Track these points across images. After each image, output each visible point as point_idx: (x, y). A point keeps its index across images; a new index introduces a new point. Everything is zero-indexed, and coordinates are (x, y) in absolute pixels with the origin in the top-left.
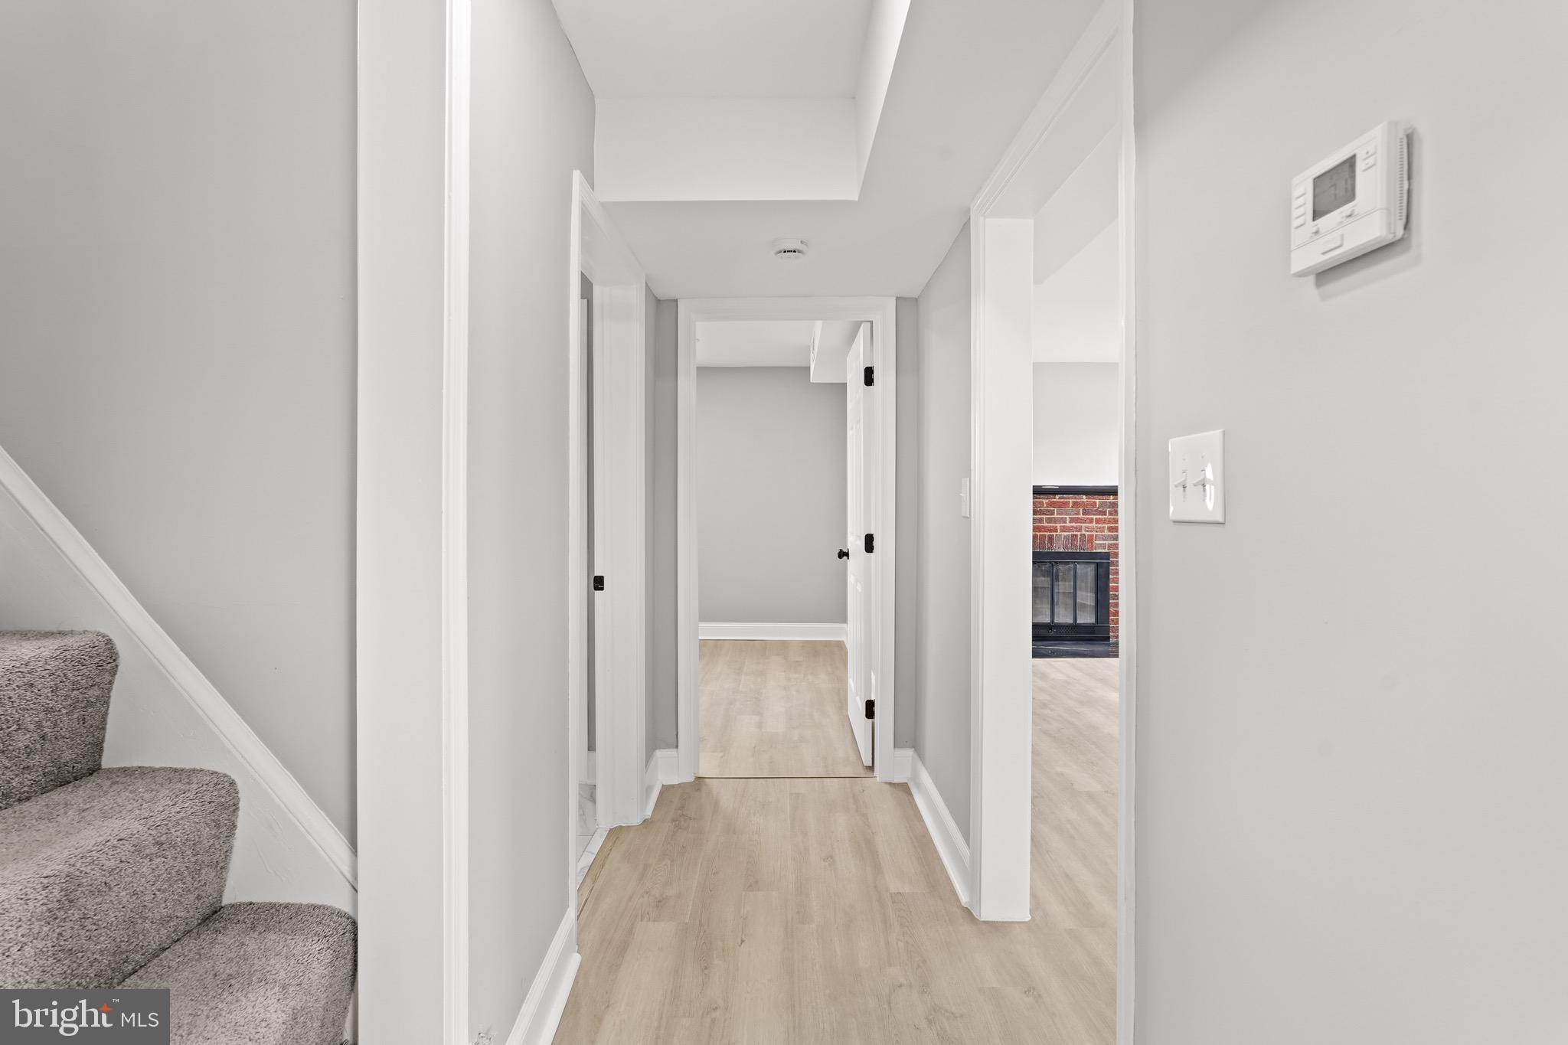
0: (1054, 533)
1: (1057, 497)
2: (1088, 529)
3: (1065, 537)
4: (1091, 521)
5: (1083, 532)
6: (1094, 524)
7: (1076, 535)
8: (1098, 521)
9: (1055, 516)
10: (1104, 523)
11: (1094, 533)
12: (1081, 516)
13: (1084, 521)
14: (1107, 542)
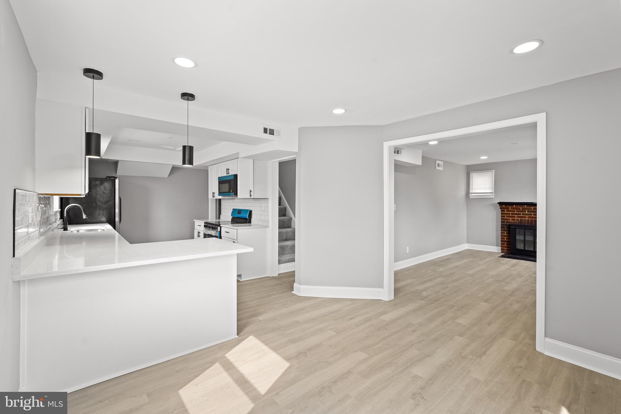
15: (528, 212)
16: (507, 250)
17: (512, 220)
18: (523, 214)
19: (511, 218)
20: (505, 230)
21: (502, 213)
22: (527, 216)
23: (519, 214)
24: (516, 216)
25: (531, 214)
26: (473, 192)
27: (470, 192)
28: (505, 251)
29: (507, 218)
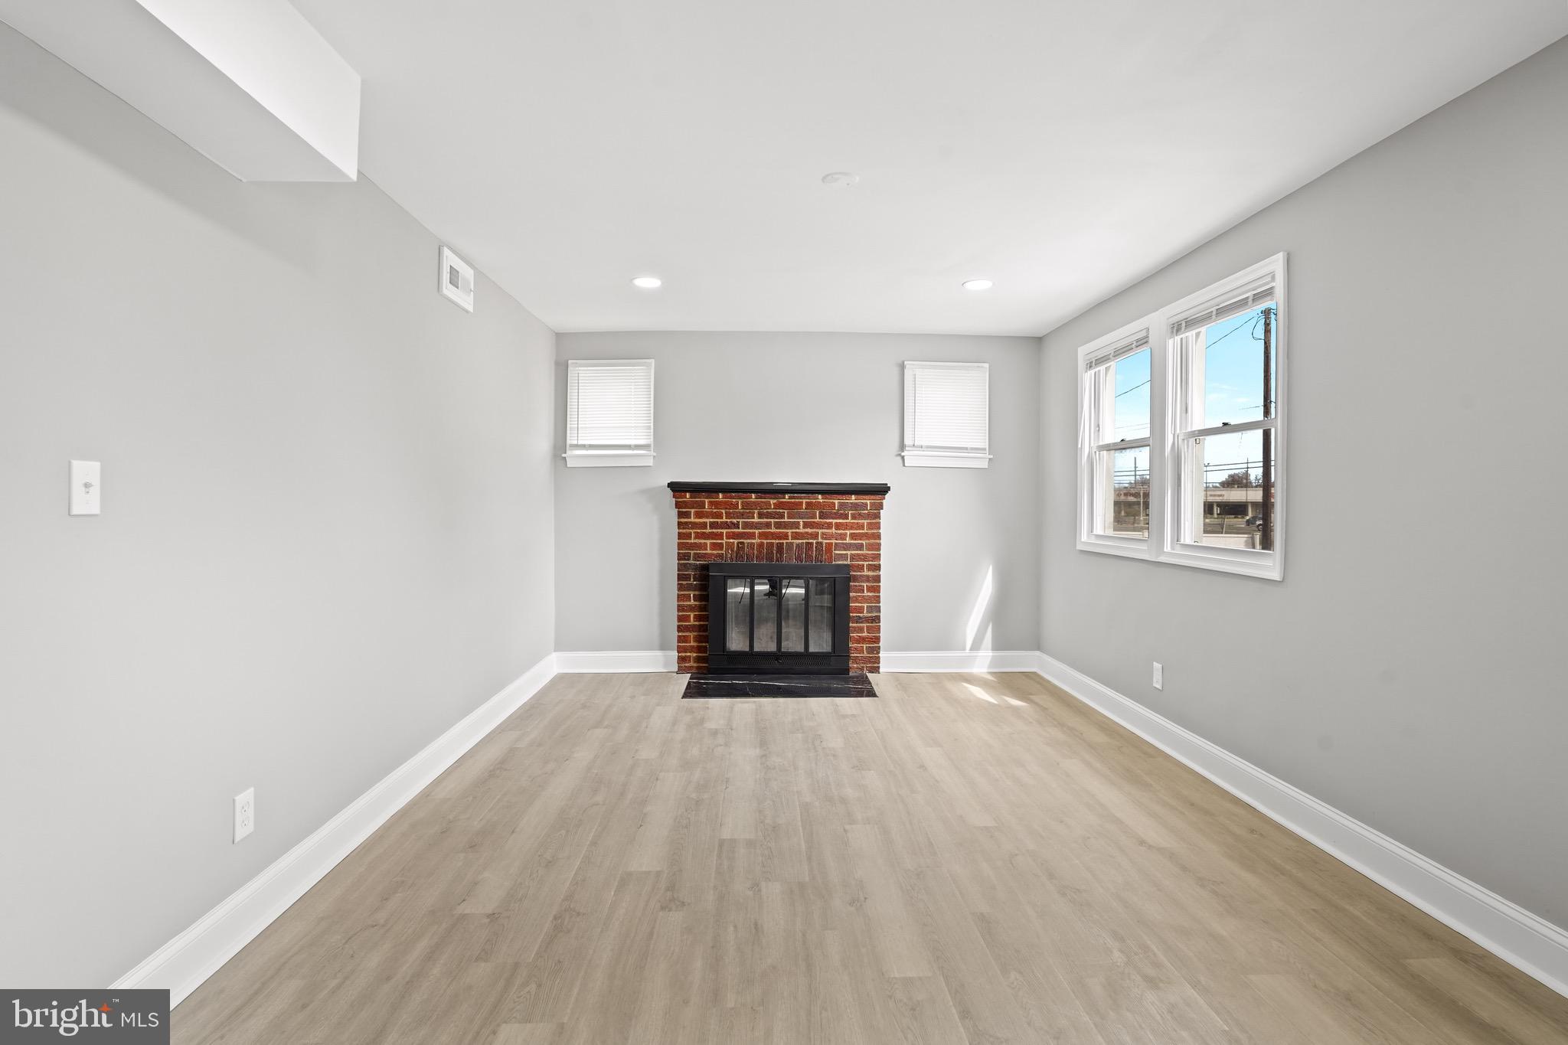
0: (785, 541)
1: (787, 497)
2: (825, 536)
3: (798, 545)
4: (829, 526)
5: (820, 540)
6: (834, 530)
7: (812, 544)
8: (838, 526)
9: (786, 520)
10: (846, 529)
11: (834, 541)
12: (818, 520)
13: (821, 526)
14: (849, 552)
15: (760, 516)
16: (697, 661)
17: (714, 546)
18: (746, 525)
19: (708, 542)
20: (690, 588)
21: (680, 525)
22: (757, 531)
23: (732, 523)
24: (725, 531)
25: (768, 525)
26: (579, 441)
27: (569, 440)
28: (691, 663)
29: (697, 541)
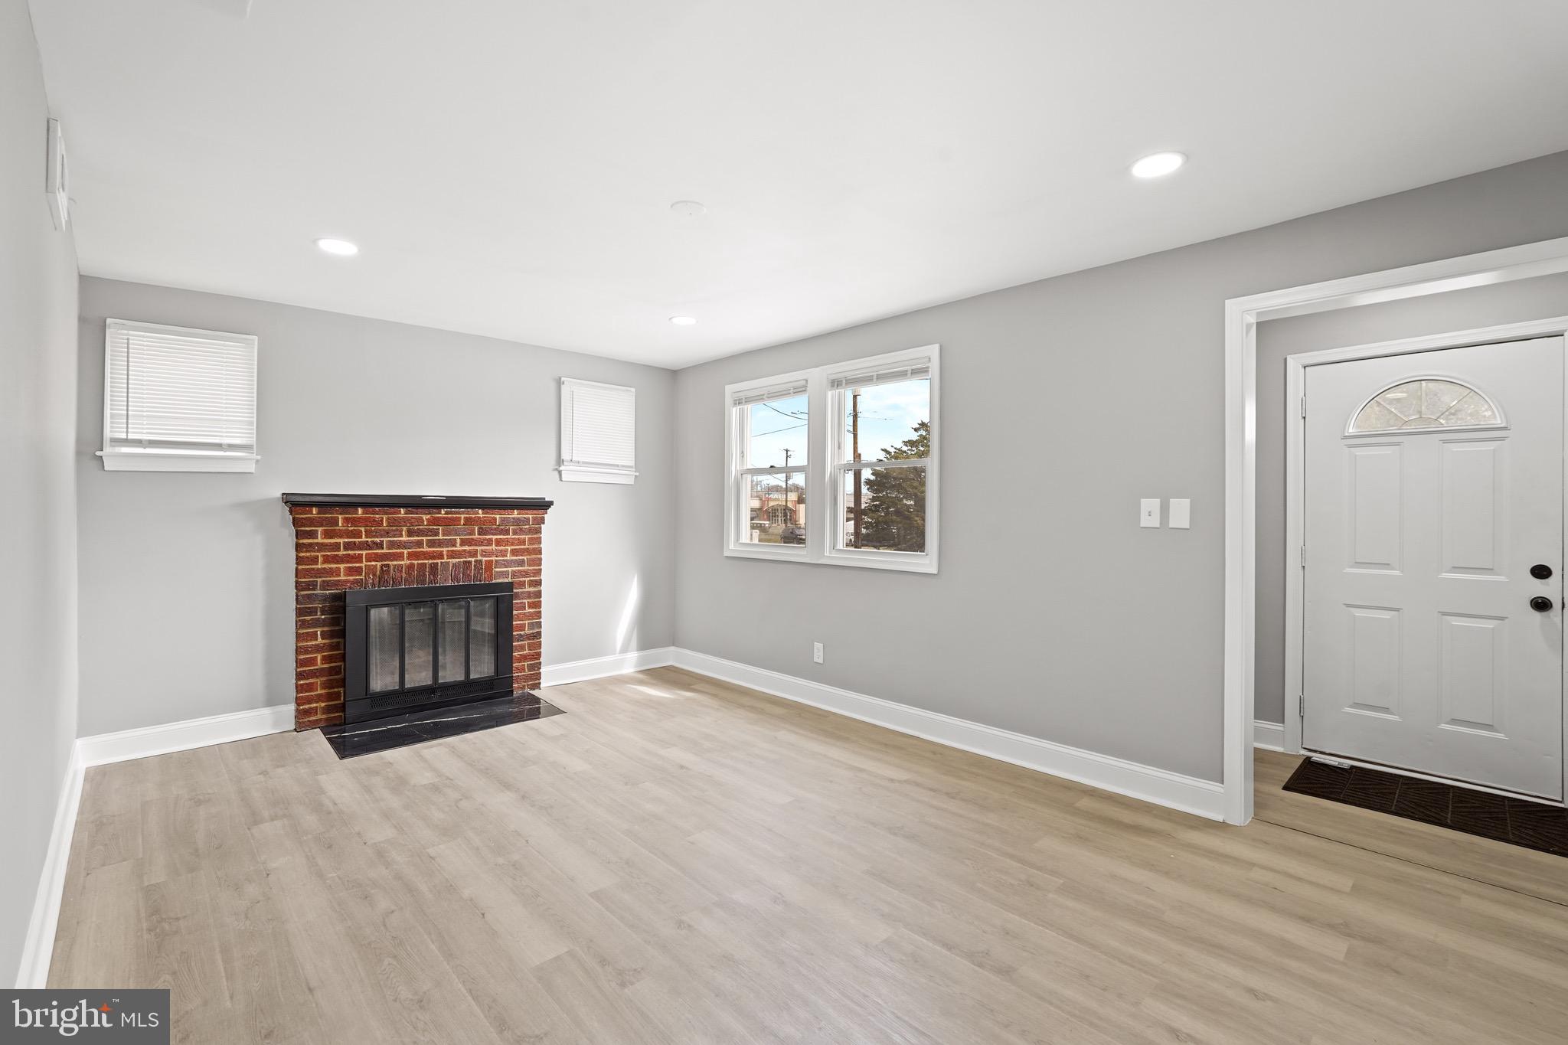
0: (439, 561)
1: (443, 512)
2: (484, 553)
3: (454, 565)
4: (489, 542)
5: (479, 558)
6: (494, 547)
7: (470, 562)
8: (498, 543)
9: (441, 537)
10: (507, 545)
11: (494, 558)
12: (476, 536)
13: (480, 543)
14: (510, 569)
15: (410, 533)
16: (327, 710)
17: (350, 571)
18: (392, 545)
19: (342, 566)
20: (316, 623)
21: (299, 547)
22: (405, 551)
23: (373, 542)
24: (364, 553)
25: (419, 544)
26: (131, 436)
27: (108, 433)
28: (319, 716)
29: (325, 566)
